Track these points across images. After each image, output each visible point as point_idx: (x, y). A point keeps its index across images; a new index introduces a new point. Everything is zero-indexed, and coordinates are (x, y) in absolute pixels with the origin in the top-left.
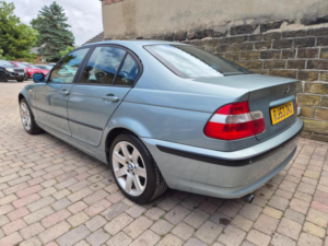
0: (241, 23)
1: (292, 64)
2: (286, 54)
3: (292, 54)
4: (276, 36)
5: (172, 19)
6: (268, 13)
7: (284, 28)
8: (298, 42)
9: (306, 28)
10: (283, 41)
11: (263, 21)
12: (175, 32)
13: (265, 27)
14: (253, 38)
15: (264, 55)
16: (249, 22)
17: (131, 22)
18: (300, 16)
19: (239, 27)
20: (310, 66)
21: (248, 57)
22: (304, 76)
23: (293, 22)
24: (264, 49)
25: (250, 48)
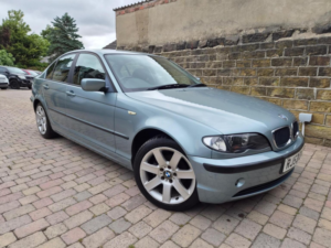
0: (253, 31)
1: (304, 72)
2: (298, 62)
3: (304, 62)
4: (288, 44)
5: (185, 28)
6: (280, 22)
7: (296, 36)
8: (310, 50)
9: (318, 36)
10: (295, 49)
11: (275, 30)
12: (187, 40)
13: (277, 36)
14: (264, 46)
15: (275, 63)
16: (261, 31)
17: (144, 31)
18: (311, 25)
19: (250, 36)
20: (322, 73)
21: (259, 65)
22: (315, 83)
23: (304, 31)
24: (276, 57)
25: (262, 55)
